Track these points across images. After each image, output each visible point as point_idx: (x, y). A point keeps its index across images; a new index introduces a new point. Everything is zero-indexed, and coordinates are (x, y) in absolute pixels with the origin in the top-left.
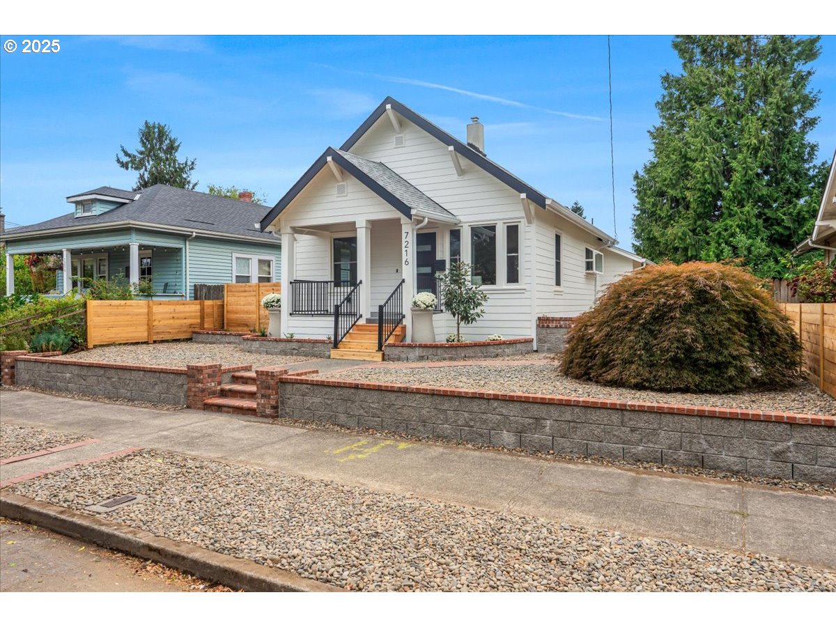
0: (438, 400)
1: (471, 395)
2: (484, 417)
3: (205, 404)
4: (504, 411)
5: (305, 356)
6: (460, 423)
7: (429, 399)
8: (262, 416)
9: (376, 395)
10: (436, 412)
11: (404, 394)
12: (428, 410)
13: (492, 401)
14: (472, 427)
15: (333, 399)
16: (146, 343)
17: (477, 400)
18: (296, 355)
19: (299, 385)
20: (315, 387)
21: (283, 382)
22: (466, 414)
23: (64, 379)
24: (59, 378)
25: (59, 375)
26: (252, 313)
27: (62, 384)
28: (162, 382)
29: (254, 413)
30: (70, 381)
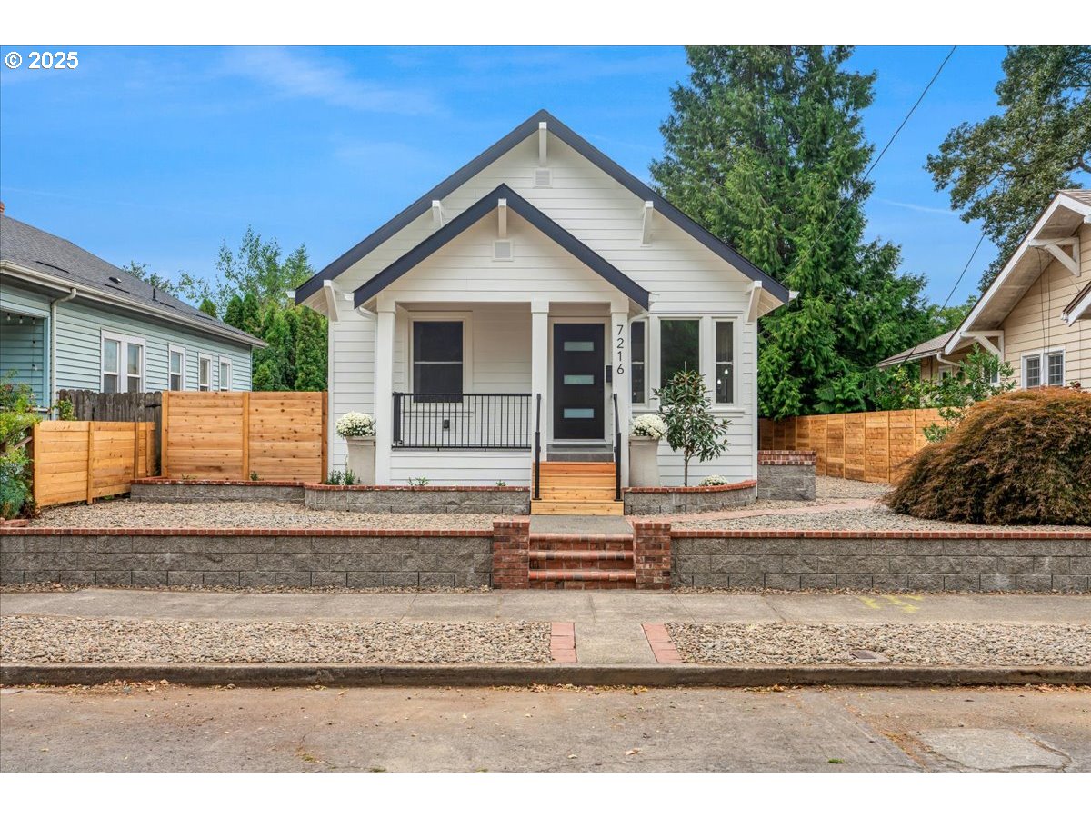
0: (914, 545)
1: (958, 536)
2: (974, 560)
3: (532, 579)
4: (997, 551)
5: (473, 513)
6: (943, 569)
7: (902, 545)
8: (647, 588)
9: (828, 545)
10: (911, 559)
11: (869, 542)
12: (901, 558)
13: (983, 541)
14: (958, 573)
15: (760, 555)
16: (85, 503)
17: (965, 542)
18: (455, 511)
19: (705, 541)
20: (731, 541)
21: (677, 538)
22: (951, 559)
23: (159, 563)
24: (140, 562)
25: (141, 556)
26: (232, 445)
27: (151, 574)
28: (423, 553)
29: (630, 584)
30: (176, 565)
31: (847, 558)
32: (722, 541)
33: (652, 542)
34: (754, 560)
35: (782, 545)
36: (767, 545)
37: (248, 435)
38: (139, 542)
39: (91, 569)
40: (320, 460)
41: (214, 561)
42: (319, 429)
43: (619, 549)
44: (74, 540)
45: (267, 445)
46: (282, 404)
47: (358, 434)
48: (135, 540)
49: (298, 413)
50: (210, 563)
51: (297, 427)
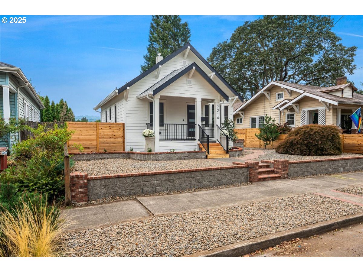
2: (338, 165)
3: (259, 179)
6: (333, 168)
7: (327, 162)
14: (336, 168)
19: (293, 164)
22: (335, 165)
23: (152, 185)
24: (145, 185)
25: (146, 183)
26: (93, 140)
27: (150, 189)
28: (231, 173)
29: (279, 178)
30: (158, 185)
31: (318, 166)
32: (296, 164)
33: (285, 166)
34: (302, 168)
35: (307, 164)
36: (304, 164)
37: (98, 137)
38: (145, 178)
39: (127, 190)
40: (122, 144)
41: (171, 182)
42: (122, 135)
43: (265, 168)
44: (121, 179)
45: (105, 140)
46: (110, 126)
47: (151, 136)
48: (144, 177)
49: (115, 129)
50: (169, 183)
51: (115, 134)
